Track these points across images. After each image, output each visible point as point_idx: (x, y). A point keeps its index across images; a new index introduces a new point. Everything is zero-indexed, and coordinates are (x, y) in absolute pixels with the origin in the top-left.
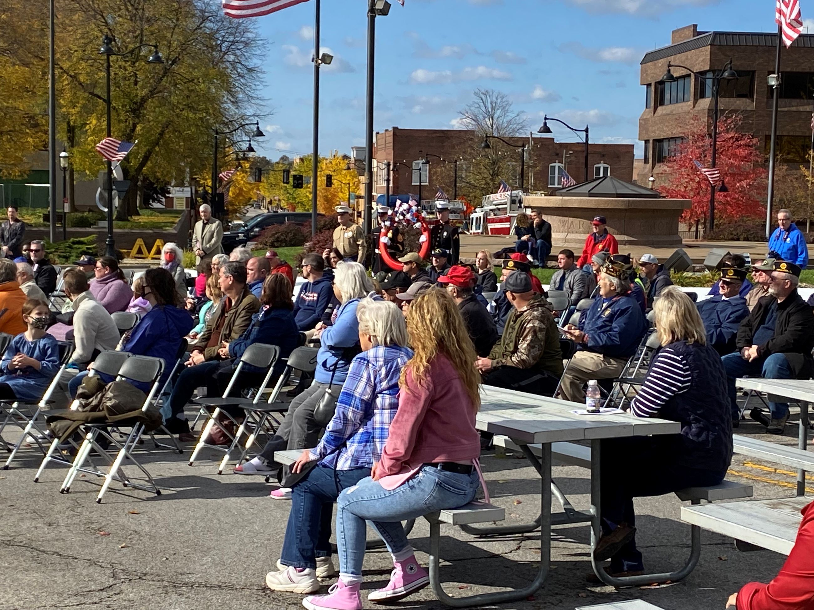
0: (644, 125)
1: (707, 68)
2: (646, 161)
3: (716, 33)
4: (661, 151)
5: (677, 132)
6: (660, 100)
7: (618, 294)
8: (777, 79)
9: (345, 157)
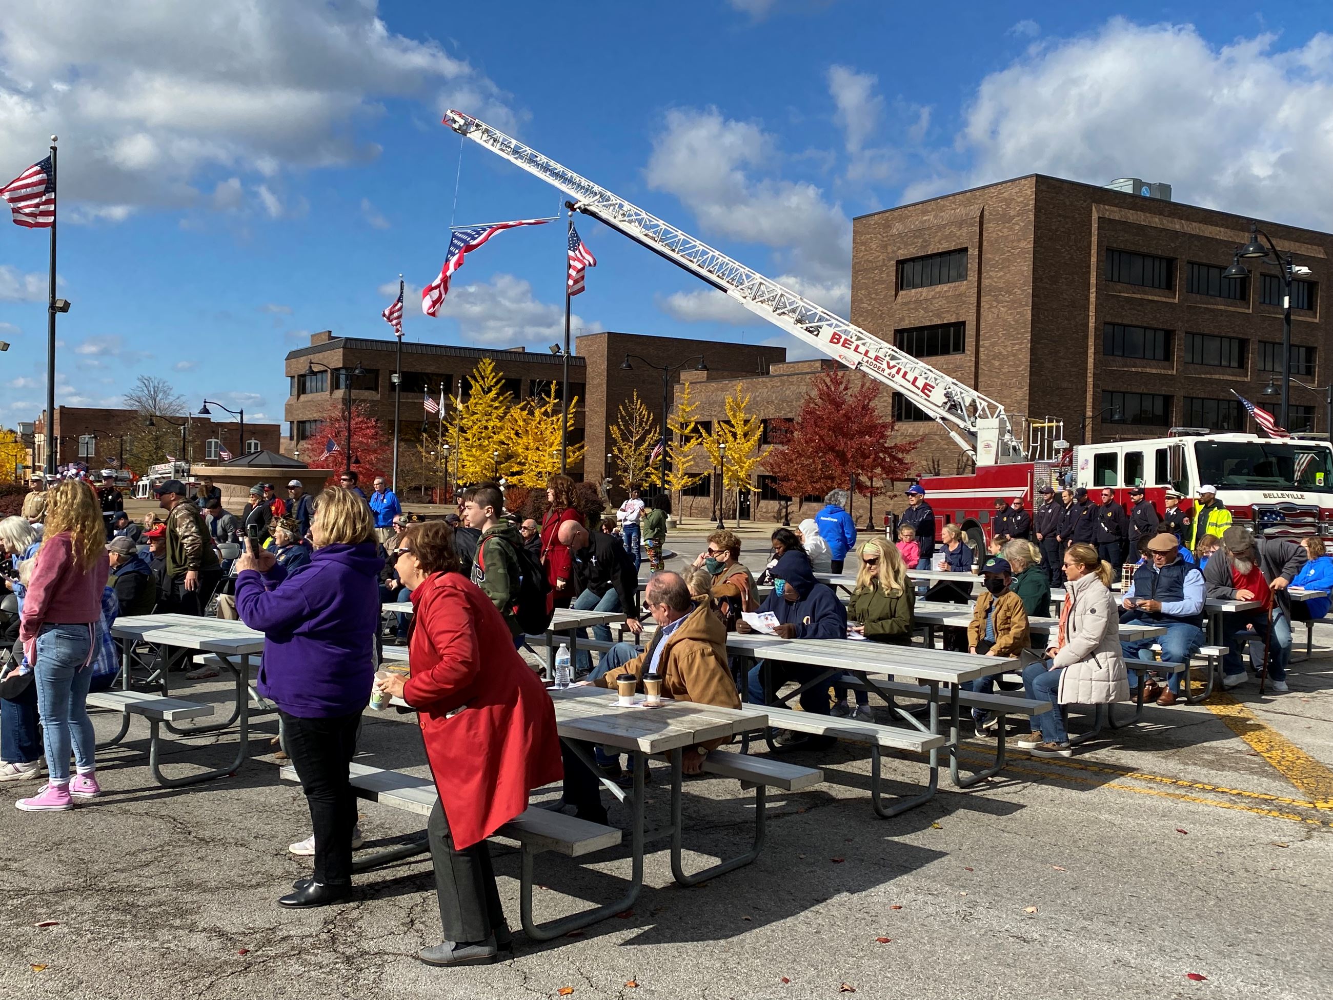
0: (289, 409)
1: (341, 365)
2: (291, 438)
3: (347, 339)
4: (304, 431)
5: (316, 416)
6: (302, 389)
7: (291, 543)
8: (399, 378)
9: (12, 431)
